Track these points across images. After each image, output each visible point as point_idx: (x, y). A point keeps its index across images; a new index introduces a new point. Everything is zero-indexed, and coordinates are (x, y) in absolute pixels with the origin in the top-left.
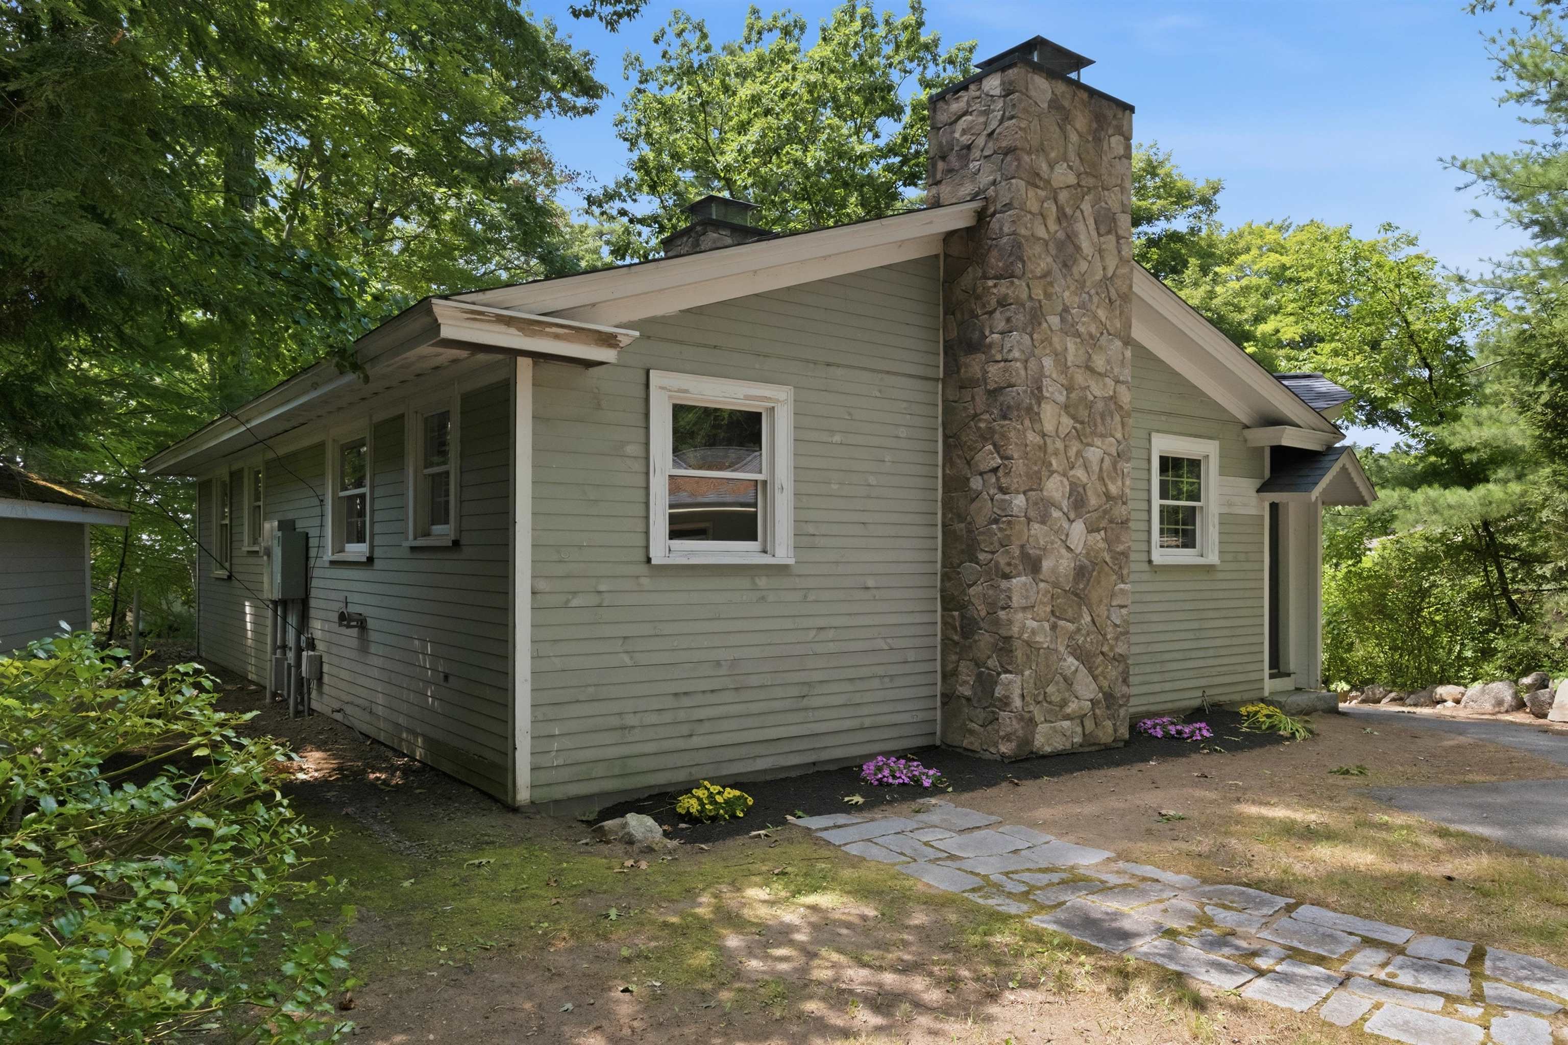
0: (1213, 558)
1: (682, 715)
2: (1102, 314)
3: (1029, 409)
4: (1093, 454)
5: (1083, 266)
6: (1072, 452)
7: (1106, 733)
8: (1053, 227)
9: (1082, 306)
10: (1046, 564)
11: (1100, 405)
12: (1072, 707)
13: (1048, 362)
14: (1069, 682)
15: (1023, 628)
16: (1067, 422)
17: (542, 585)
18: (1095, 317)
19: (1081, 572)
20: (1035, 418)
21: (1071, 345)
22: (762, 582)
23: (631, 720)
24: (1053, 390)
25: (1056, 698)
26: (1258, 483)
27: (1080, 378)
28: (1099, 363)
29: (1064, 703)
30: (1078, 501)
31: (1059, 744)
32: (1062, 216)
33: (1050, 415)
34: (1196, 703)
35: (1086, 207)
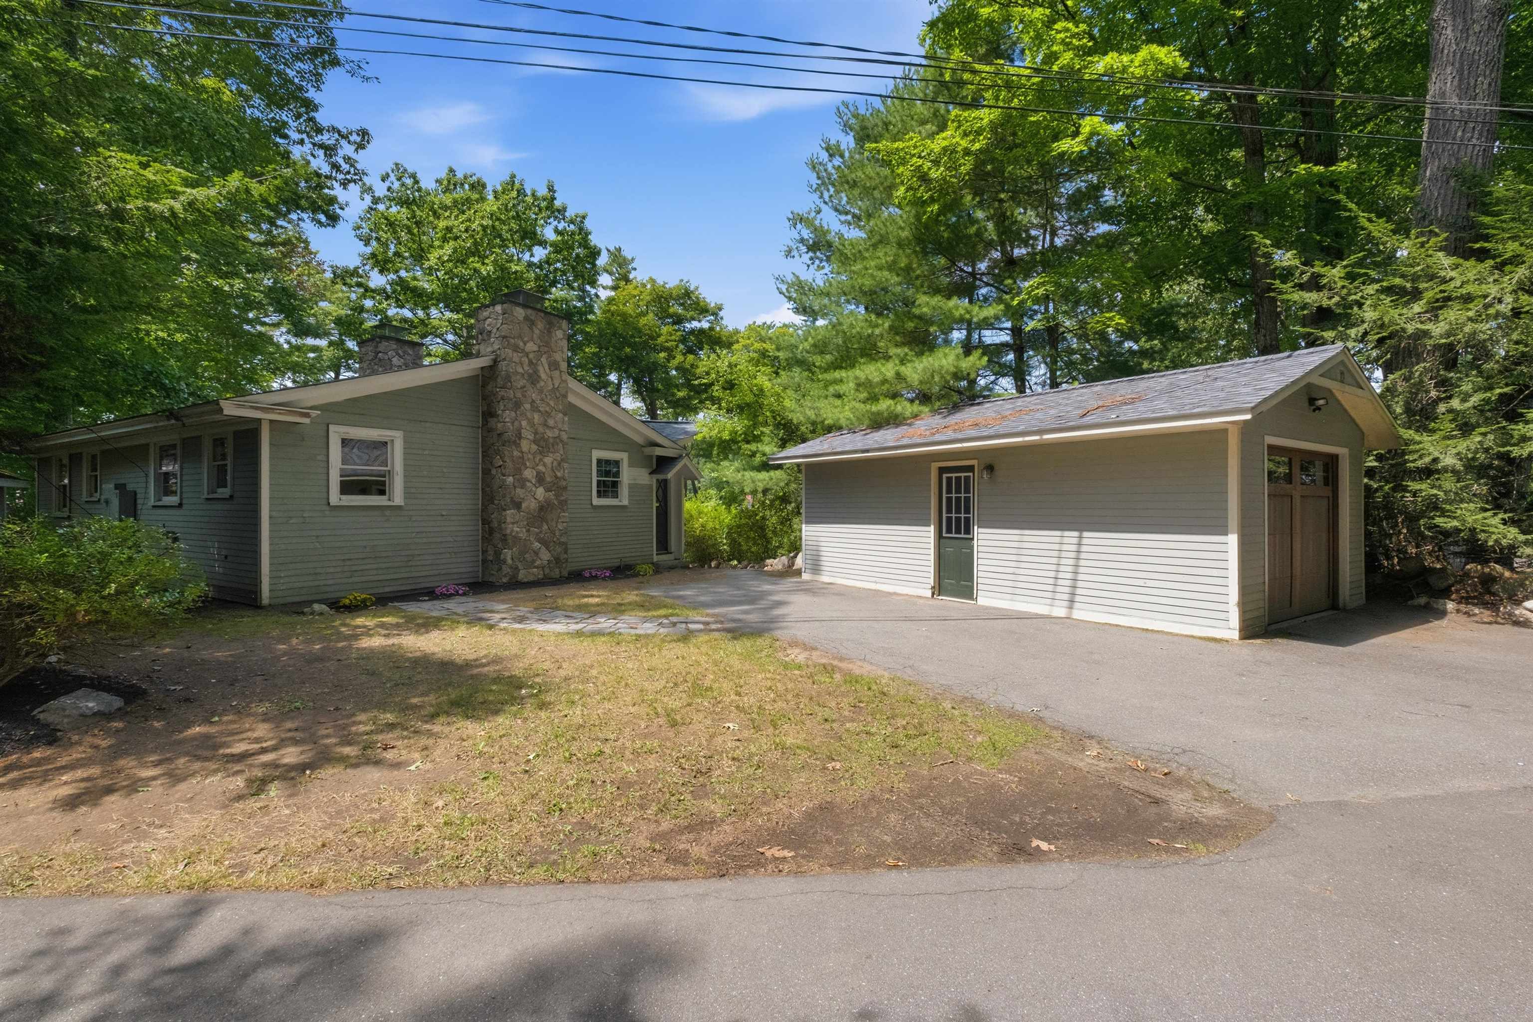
0: (625, 502)
1: (346, 569)
2: (552, 403)
3: (515, 442)
4: (548, 460)
5: (542, 384)
6: (537, 460)
7: (556, 573)
8: (526, 368)
9: (542, 400)
10: (524, 505)
11: (551, 440)
12: (538, 563)
13: (524, 423)
14: (536, 553)
15: (512, 531)
16: (534, 447)
17: (274, 514)
18: (548, 404)
19: (541, 508)
20: (518, 446)
21: (536, 416)
22: (388, 513)
23: (319, 570)
24: (527, 434)
25: (529, 559)
26: (650, 470)
27: (541, 429)
28: (551, 422)
29: (534, 561)
30: (540, 479)
31: (531, 578)
32: (531, 363)
33: (525, 445)
34: (617, 564)
35: (544, 360)
